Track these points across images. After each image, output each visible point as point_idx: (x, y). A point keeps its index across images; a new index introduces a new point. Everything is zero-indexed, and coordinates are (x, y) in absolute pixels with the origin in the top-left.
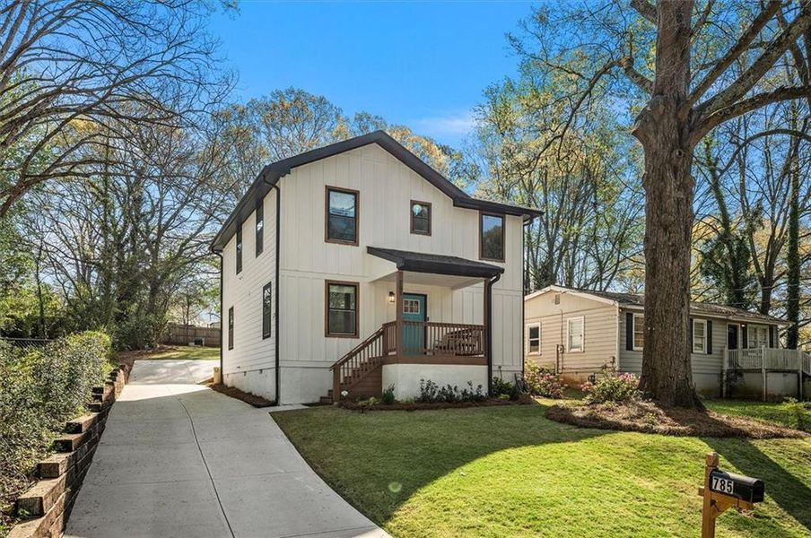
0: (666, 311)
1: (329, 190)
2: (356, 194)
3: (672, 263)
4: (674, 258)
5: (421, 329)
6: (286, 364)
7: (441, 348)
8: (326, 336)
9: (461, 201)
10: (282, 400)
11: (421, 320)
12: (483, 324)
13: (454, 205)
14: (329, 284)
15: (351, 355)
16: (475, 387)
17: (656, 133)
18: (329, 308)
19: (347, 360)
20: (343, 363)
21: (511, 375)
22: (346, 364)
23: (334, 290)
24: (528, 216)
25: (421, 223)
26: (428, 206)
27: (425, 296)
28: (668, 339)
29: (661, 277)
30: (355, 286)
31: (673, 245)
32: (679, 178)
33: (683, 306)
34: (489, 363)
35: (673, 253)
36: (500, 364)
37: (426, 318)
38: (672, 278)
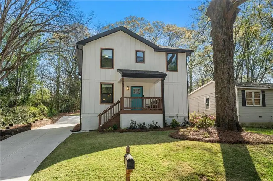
0: (222, 87)
1: (102, 49)
2: (113, 50)
3: (223, 67)
4: (224, 64)
5: (141, 100)
6: (84, 115)
7: (148, 107)
8: (100, 104)
9: (157, 49)
10: (82, 129)
11: (141, 96)
12: (161, 97)
13: (154, 51)
14: (102, 84)
15: (106, 111)
16: (155, 123)
17: (214, 13)
18: (102, 93)
19: (104, 113)
20: (103, 114)
21: (183, 118)
22: (104, 115)
23: (103, 86)
24: (189, 53)
25: (140, 59)
26: (143, 52)
27: (142, 87)
28: (223, 99)
29: (219, 73)
30: (113, 84)
31: (223, 59)
32: (224, 30)
33: (230, 85)
34: (163, 113)
35: (223, 62)
36: (177, 114)
37: (143, 96)
38: (223, 73)
